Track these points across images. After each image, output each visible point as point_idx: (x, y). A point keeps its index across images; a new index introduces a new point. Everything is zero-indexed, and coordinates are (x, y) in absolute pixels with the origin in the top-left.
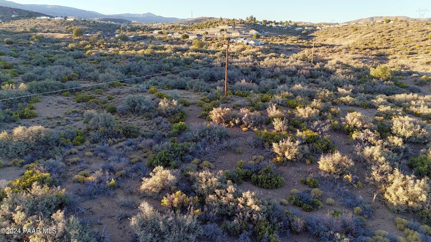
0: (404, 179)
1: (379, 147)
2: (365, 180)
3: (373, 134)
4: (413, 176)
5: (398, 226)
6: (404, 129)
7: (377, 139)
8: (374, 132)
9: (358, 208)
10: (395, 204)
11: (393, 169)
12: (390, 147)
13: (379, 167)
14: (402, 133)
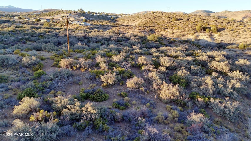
0: (168, 86)
1: (155, 72)
2: (151, 89)
3: (152, 67)
4: (172, 84)
5: (168, 109)
6: (165, 62)
7: (154, 69)
8: (152, 65)
9: (148, 104)
10: (165, 99)
11: (163, 82)
12: (160, 72)
13: (156, 82)
14: (165, 65)
